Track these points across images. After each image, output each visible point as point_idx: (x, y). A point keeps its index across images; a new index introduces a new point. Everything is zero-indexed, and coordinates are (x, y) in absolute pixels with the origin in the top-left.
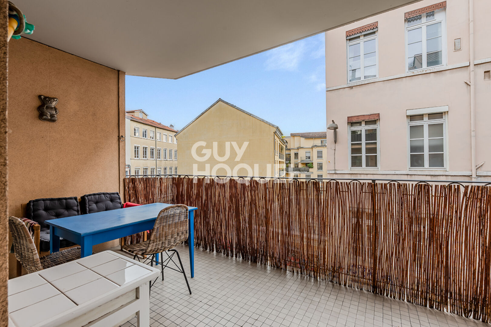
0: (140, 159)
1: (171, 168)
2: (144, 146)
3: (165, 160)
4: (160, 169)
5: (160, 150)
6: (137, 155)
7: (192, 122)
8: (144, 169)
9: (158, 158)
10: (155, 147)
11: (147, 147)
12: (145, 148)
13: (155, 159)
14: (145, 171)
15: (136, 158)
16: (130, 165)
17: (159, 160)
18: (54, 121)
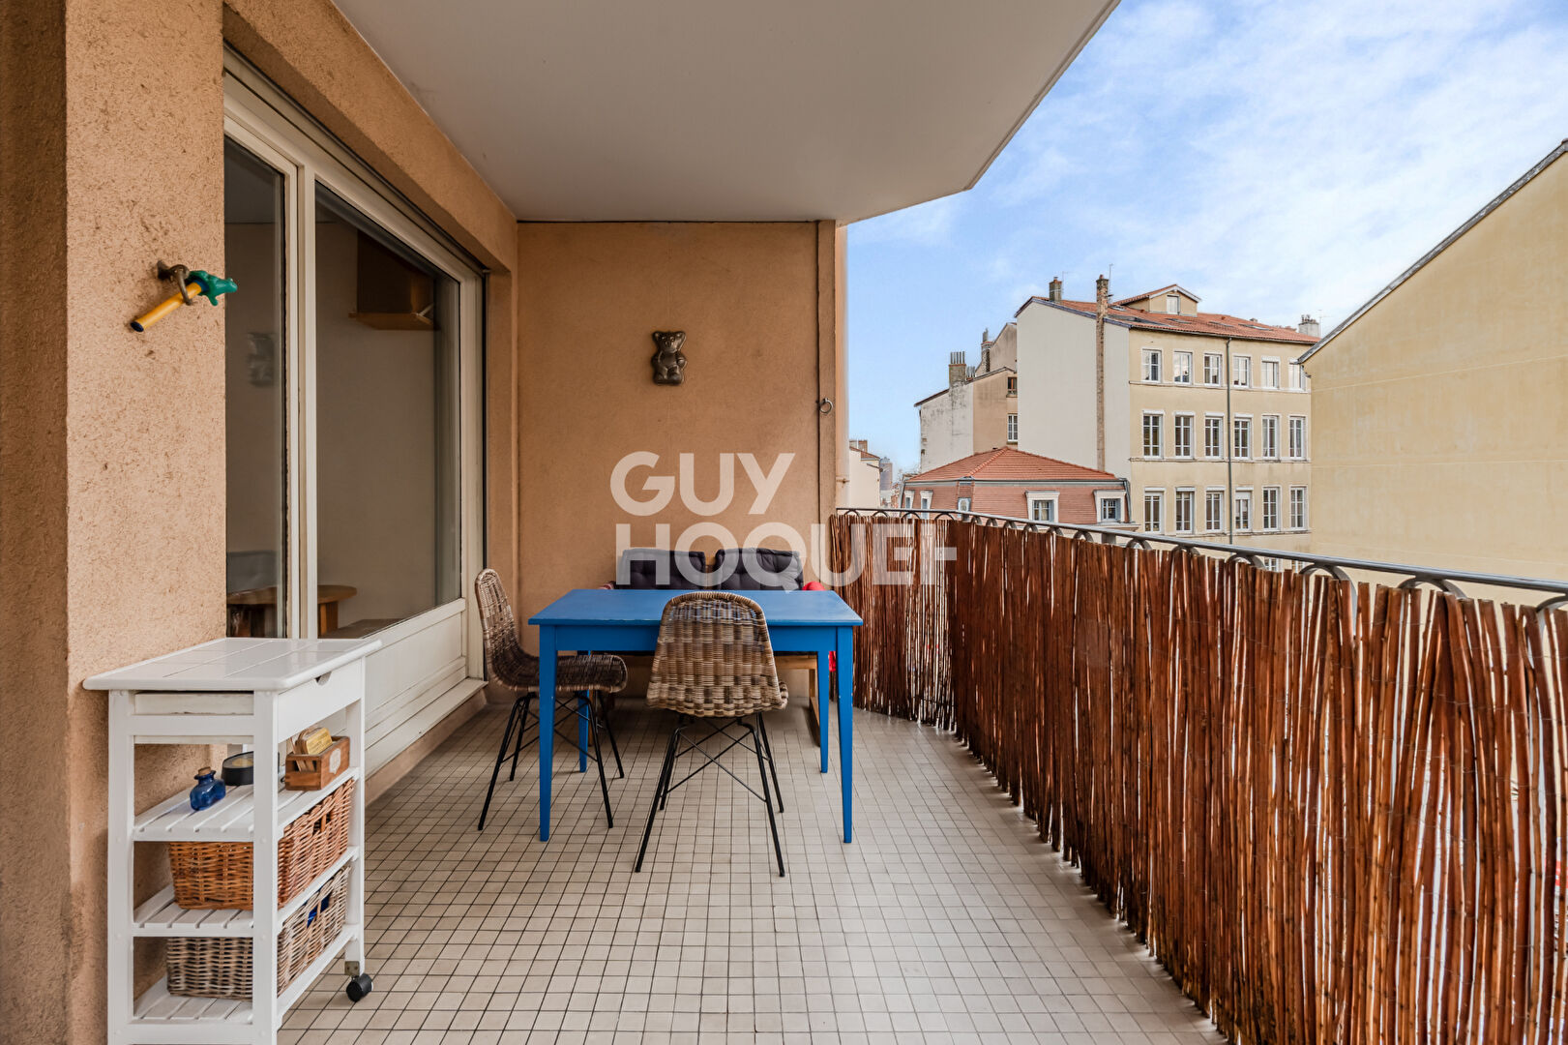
0: (1166, 457)
1: (1299, 492)
2: (1179, 413)
3: (1267, 461)
4: (1246, 496)
5: (1245, 424)
6: (1151, 446)
7: (1388, 291)
8: (1179, 493)
9: (1237, 454)
10: (1224, 414)
11: (1193, 416)
12: (1182, 419)
13: (1226, 458)
14: (1183, 500)
15: (1151, 457)
16: (1129, 480)
17: (1241, 462)
18: (676, 383)
